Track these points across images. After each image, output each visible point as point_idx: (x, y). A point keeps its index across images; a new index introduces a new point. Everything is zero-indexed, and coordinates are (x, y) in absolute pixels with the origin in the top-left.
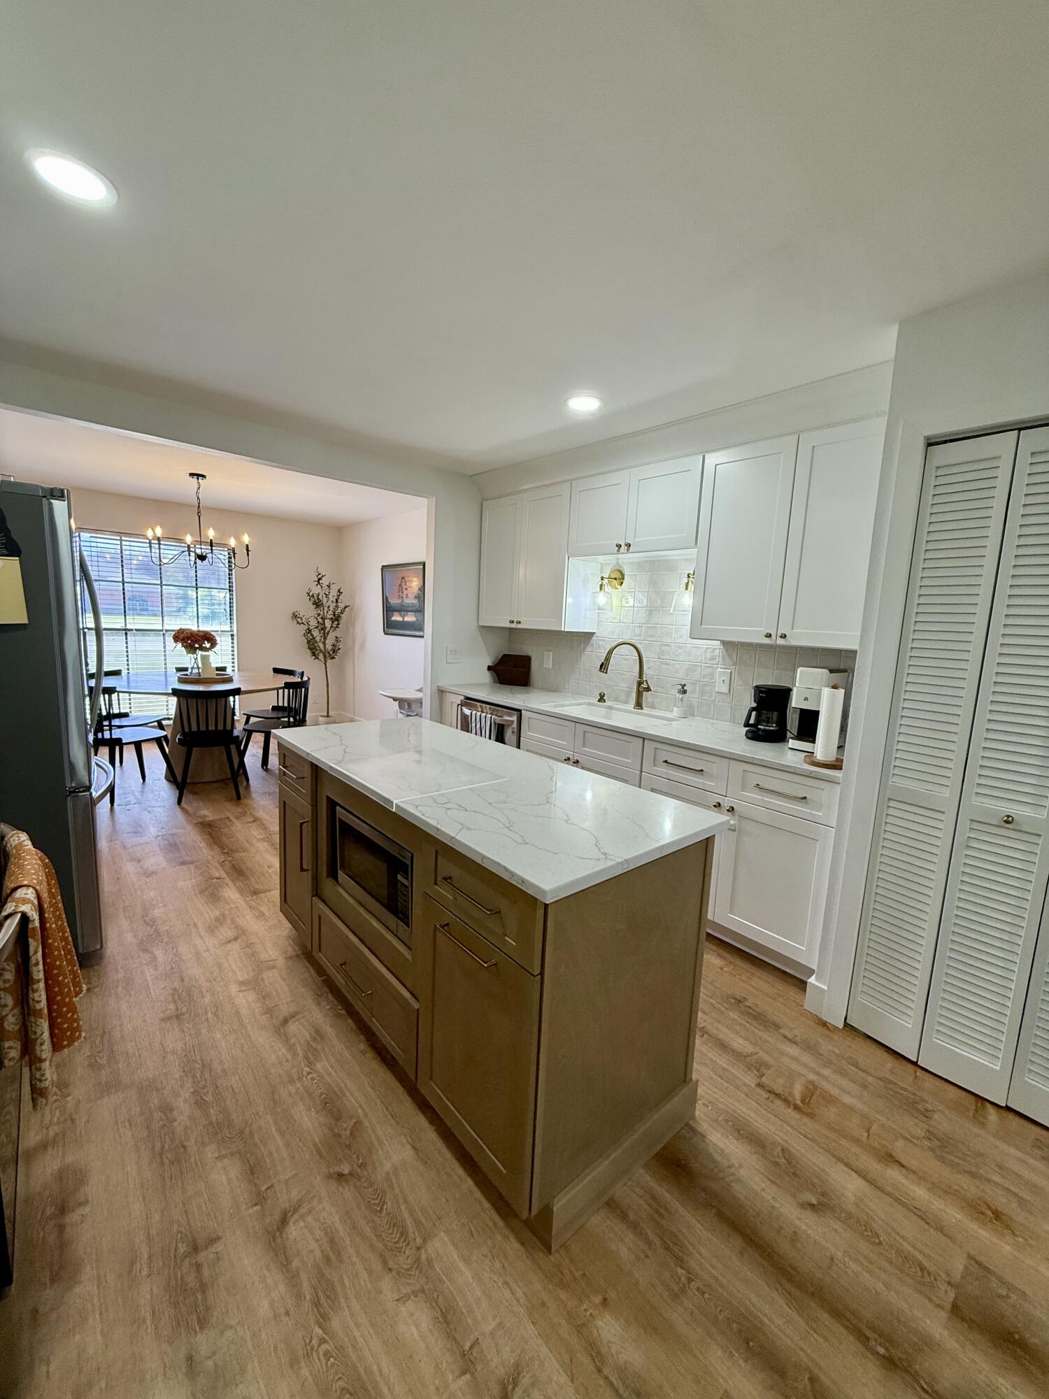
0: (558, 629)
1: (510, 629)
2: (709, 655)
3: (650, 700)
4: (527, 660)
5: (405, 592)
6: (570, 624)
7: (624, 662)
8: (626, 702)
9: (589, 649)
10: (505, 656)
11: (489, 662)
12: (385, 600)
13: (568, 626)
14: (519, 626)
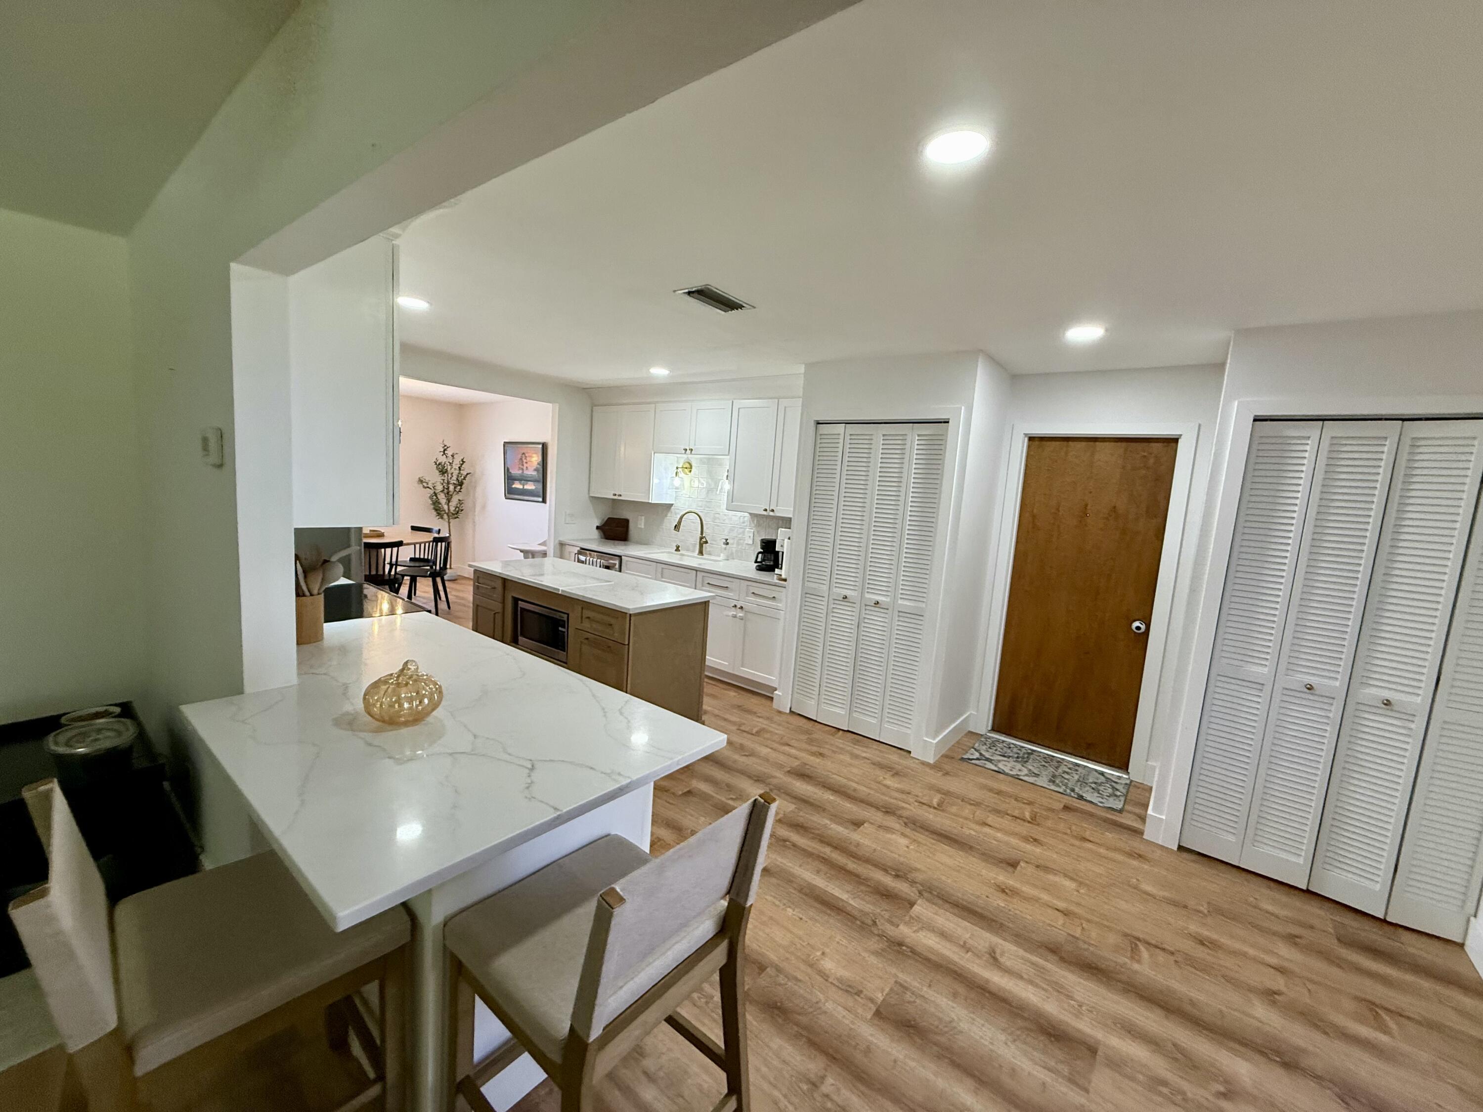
0: (647, 501)
1: (613, 500)
2: (742, 520)
3: (708, 549)
4: (627, 521)
5: (525, 465)
6: (654, 499)
7: (691, 525)
8: (693, 551)
9: (669, 515)
10: (609, 519)
11: (597, 523)
12: (507, 471)
13: (654, 500)
14: (620, 498)
